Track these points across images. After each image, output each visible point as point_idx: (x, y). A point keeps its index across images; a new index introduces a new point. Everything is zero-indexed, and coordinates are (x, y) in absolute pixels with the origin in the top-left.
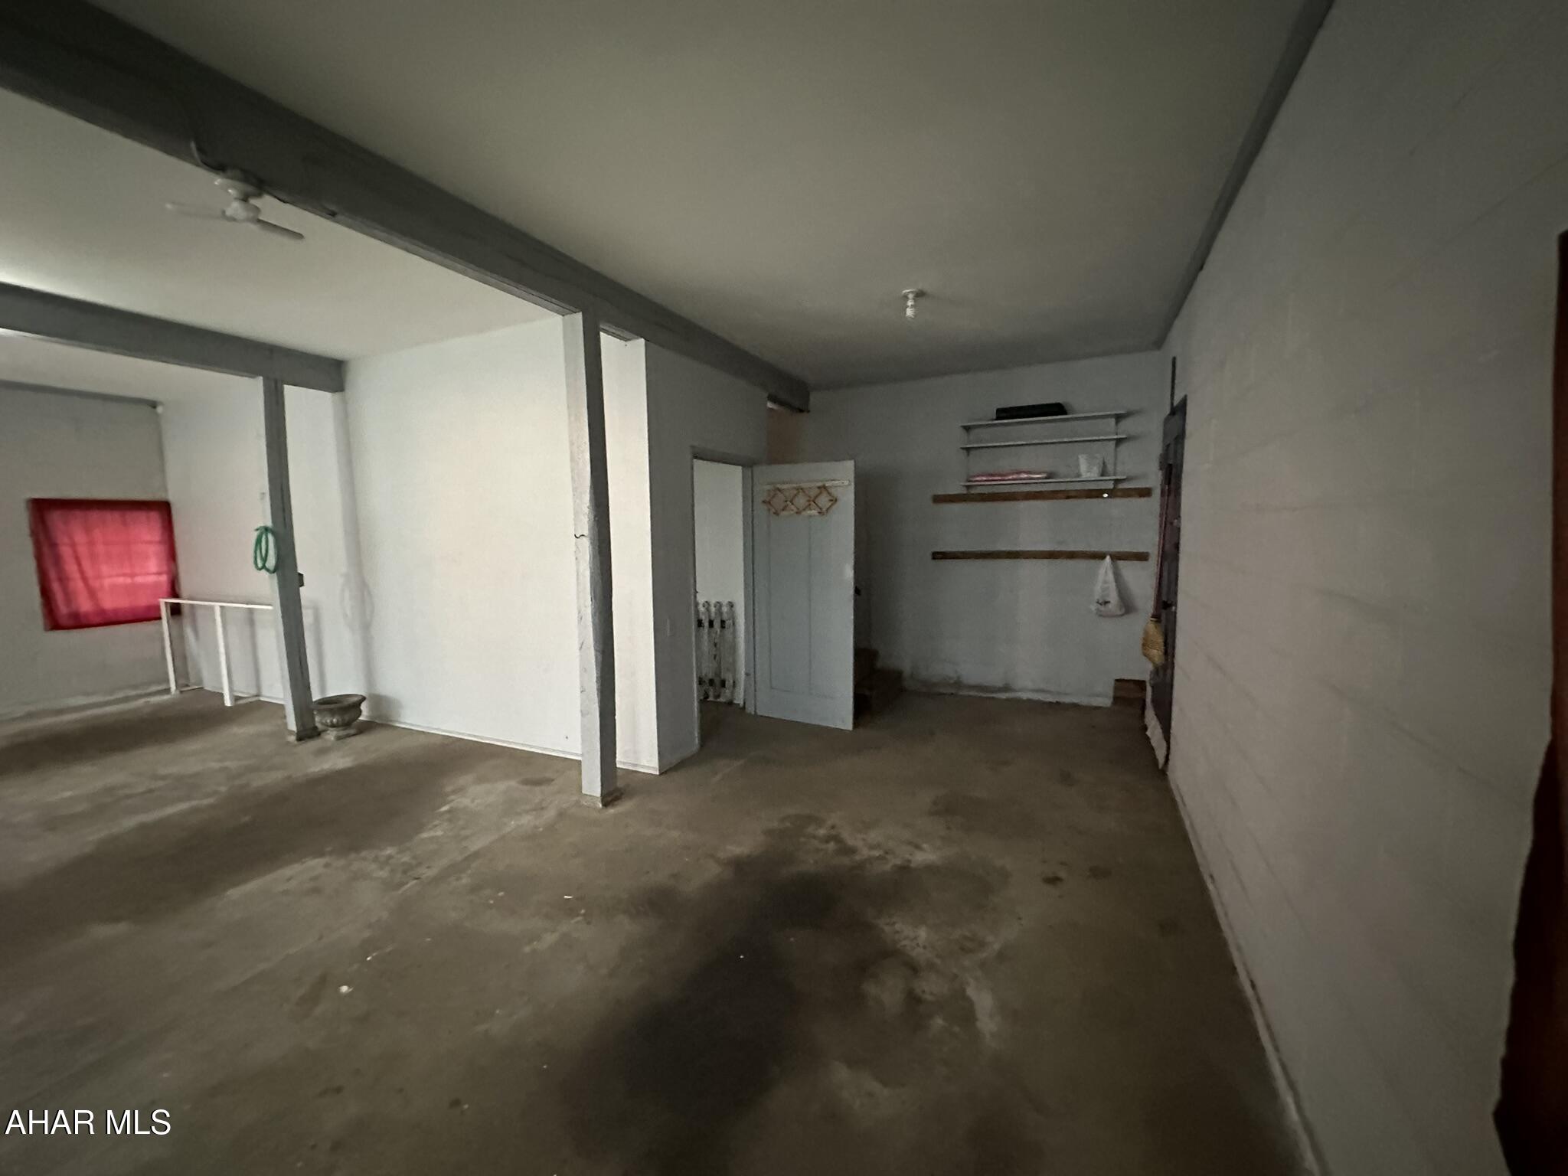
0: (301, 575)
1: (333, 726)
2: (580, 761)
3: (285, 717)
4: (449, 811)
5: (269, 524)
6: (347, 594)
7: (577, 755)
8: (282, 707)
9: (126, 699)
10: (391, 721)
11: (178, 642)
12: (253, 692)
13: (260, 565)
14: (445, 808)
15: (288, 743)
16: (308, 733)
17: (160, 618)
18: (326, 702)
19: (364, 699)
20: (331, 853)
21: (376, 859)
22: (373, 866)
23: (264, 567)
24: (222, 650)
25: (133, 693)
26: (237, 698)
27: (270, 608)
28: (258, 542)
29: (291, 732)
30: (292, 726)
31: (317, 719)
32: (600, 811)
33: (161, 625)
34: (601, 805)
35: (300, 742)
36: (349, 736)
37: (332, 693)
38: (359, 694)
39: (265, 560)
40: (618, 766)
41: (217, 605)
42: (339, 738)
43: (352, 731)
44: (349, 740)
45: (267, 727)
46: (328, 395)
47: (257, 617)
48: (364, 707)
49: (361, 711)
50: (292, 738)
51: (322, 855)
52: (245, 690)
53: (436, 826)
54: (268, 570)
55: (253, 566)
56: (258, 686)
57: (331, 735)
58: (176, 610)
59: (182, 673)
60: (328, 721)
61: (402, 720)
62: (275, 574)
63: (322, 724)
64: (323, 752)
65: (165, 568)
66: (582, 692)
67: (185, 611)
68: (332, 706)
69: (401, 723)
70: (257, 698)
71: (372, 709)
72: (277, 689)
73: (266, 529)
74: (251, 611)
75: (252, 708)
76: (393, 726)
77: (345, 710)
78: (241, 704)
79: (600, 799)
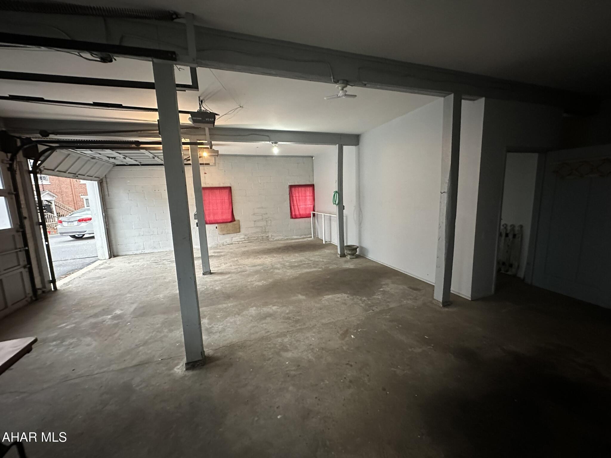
0: (344, 206)
1: (349, 254)
2: (434, 286)
3: (337, 249)
4: (382, 291)
5: (337, 190)
6: (355, 213)
7: (433, 283)
8: (337, 246)
9: (304, 238)
10: (365, 256)
11: (314, 223)
12: (330, 240)
13: (334, 203)
14: (381, 289)
15: (338, 257)
16: (343, 255)
17: (311, 217)
18: (348, 246)
19: (358, 247)
20: (349, 294)
21: (361, 300)
22: (360, 302)
23: (335, 203)
24: (323, 227)
25: (305, 237)
26: (326, 242)
27: (336, 216)
28: (334, 196)
29: (339, 254)
30: (339, 252)
31: (345, 251)
32: (441, 308)
33: (311, 218)
34: (442, 306)
35: (341, 258)
36: (353, 258)
37: (349, 244)
38: (357, 245)
39: (335, 202)
40: (451, 292)
41: (323, 214)
42: (351, 258)
43: (354, 257)
44: (353, 259)
45: (332, 251)
46: (354, 147)
47: (332, 218)
48: (358, 250)
49: (357, 251)
50: (339, 256)
51: (346, 293)
52: (328, 239)
53: (379, 294)
54: (336, 204)
55: (333, 203)
56: (331, 239)
57: (348, 257)
58: (314, 215)
59: (314, 233)
60: (348, 253)
61: (369, 256)
62: (338, 206)
63: (346, 253)
64: (346, 262)
65: (312, 203)
66: (437, 258)
67: (316, 215)
68: (350, 248)
69: (368, 257)
70: (330, 243)
71: (361, 251)
72: (336, 241)
73: (336, 192)
74: (330, 216)
75: (329, 245)
76: (366, 258)
77: (353, 249)
78: (327, 244)
79: (441, 303)
